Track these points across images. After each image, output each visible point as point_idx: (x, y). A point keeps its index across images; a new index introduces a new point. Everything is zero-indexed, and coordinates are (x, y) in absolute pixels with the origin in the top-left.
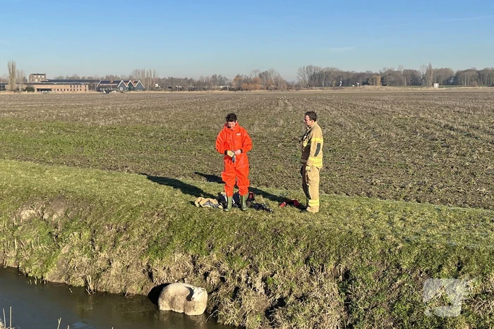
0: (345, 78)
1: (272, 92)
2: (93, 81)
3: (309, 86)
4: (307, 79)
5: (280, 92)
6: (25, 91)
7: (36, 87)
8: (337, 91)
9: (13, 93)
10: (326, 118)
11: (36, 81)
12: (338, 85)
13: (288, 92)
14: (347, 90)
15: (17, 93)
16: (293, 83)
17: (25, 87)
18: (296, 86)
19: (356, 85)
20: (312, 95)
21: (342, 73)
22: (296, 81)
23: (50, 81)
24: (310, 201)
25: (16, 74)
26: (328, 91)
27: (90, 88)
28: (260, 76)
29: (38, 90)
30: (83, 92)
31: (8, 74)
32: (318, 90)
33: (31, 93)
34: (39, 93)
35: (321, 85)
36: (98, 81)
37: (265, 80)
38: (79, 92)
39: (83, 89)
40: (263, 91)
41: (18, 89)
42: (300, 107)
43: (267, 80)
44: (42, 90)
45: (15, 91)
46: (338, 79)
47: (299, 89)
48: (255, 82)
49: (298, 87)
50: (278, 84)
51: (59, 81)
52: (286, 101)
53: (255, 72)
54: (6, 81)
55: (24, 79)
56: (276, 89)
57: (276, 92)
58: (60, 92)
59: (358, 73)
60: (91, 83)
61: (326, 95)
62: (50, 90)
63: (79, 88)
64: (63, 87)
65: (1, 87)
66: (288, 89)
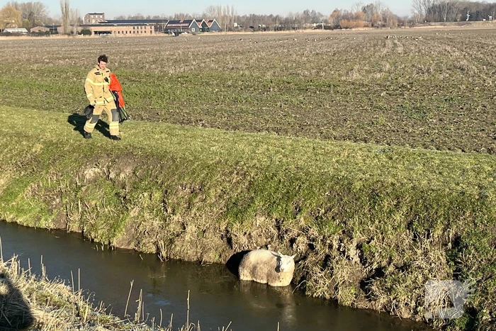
0: (474, 10)
1: (379, 30)
2: (160, 21)
3: (427, 21)
4: (424, 12)
5: (389, 29)
6: (80, 34)
7: (93, 29)
8: (463, 28)
9: (66, 37)
10: (445, 61)
11: (93, 22)
12: (464, 19)
13: (399, 29)
14: (477, 25)
15: (71, 37)
16: (406, 17)
17: (80, 29)
18: (410, 22)
19: (487, 19)
20: (431, 32)
21: (471, 3)
22: (410, 16)
23: (109, 22)
25: (70, 13)
26: (452, 26)
27: (156, 29)
28: (364, 10)
29: (96, 33)
30: (148, 34)
31: (61, 15)
32: (437, 26)
33: (87, 36)
34: (97, 36)
35: (441, 20)
36: (166, 21)
37: (370, 16)
38: (144, 34)
39: (148, 31)
40: (367, 29)
41: (72, 33)
42: (413, 48)
43: (373, 15)
44: (100, 33)
45: (69, 35)
46: (464, 11)
47: (413, 25)
48: (357, 17)
49: (412, 23)
50: (386, 20)
51: (120, 22)
52: (396, 41)
53: (358, 5)
54: (57, 22)
55: (79, 20)
56: (384, 26)
57: (384, 30)
58: (121, 35)
59: (490, 4)
60: (158, 24)
61: (448, 32)
62: (109, 32)
63: (143, 30)
64: (124, 28)
65: (53, 30)
66: (399, 25)
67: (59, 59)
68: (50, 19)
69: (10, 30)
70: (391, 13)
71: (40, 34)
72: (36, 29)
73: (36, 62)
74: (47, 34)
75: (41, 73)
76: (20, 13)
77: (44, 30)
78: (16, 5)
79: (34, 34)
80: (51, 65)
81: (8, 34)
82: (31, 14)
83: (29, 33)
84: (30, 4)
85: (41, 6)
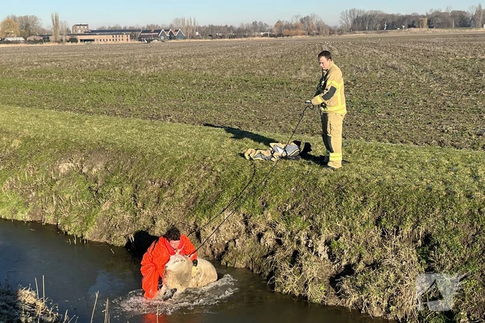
0: (390, 21)
1: (314, 38)
2: (135, 31)
3: (352, 30)
4: (350, 23)
5: (322, 37)
6: (68, 42)
7: (79, 38)
8: (382, 35)
9: (57, 44)
11: (79, 32)
12: (382, 28)
13: (331, 37)
14: (392, 33)
15: (61, 44)
16: (336, 27)
17: (68, 38)
18: (339, 31)
19: (401, 28)
20: (356, 39)
21: (388, 15)
22: (339, 26)
23: (93, 31)
24: (331, 155)
25: (60, 24)
26: (372, 34)
27: (131, 38)
28: (302, 21)
29: (81, 40)
30: (125, 41)
31: (52, 26)
32: (361, 34)
33: (74, 44)
34: (83, 43)
35: (364, 29)
36: (139, 30)
37: (307, 26)
38: (121, 42)
39: (125, 39)
40: (304, 36)
41: (62, 40)
42: (346, 51)
43: (309, 25)
44: (85, 40)
45: (59, 42)
46: (382, 22)
47: (342, 33)
48: (296, 27)
49: (340, 31)
50: (320, 29)
51: (102, 31)
52: (330, 46)
53: (297, 17)
54: (50, 32)
55: (68, 30)
56: (318, 34)
57: (318, 37)
58: (102, 43)
59: (403, 16)
60: (133, 33)
61: (371, 39)
62: (93, 40)
63: (121, 38)
64: (105, 37)
65: (46, 39)
66: (330, 34)
67: (46, 61)
68: (43, 30)
69: (10, 39)
70: (323, 23)
71: (35, 42)
72: (31, 38)
73: (26, 65)
74: (41, 41)
75: (28, 74)
76: (18, 24)
77: (38, 38)
78: (14, 18)
79: (30, 42)
80: (39, 67)
81: (8, 42)
82: (27, 25)
83: (26, 42)
84: (26, 17)
85: (35, 18)
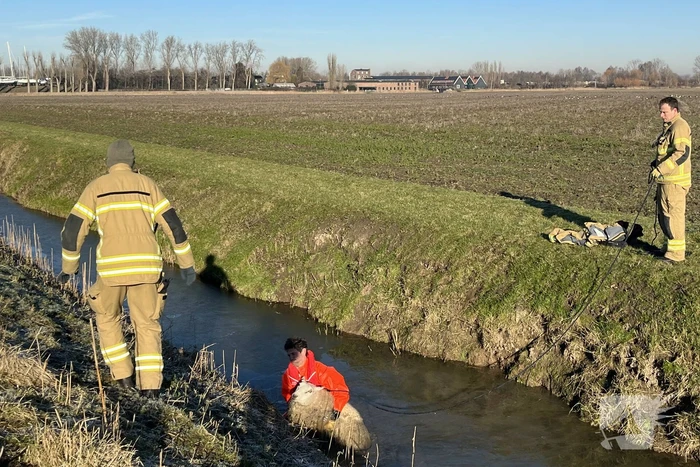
1: (657, 90)
2: (426, 77)
5: (668, 89)
6: (345, 90)
7: (358, 85)
9: (332, 92)
11: (359, 78)
13: (679, 90)
15: (336, 93)
16: (687, 76)
17: (345, 85)
18: (691, 81)
22: (692, 75)
23: (374, 78)
24: (670, 242)
25: (337, 69)
27: (420, 87)
28: (641, 68)
29: (361, 88)
30: (413, 90)
31: (328, 71)
33: (352, 92)
34: (362, 92)
36: (430, 77)
37: (647, 74)
38: (408, 91)
39: (412, 88)
40: (643, 88)
41: (338, 88)
43: (651, 73)
44: (365, 89)
45: (334, 90)
47: (695, 85)
48: (633, 75)
49: (694, 82)
50: (666, 78)
51: (385, 78)
53: (634, 63)
54: (325, 77)
55: (346, 76)
56: (662, 85)
57: (662, 89)
58: (386, 91)
60: (422, 80)
62: (374, 88)
63: (408, 86)
64: (389, 85)
65: (320, 85)
66: (679, 85)
67: (316, 112)
68: (318, 75)
69: (279, 85)
70: (671, 71)
71: (308, 89)
72: (303, 85)
73: (293, 115)
74: (314, 89)
75: (293, 125)
76: (289, 68)
77: (311, 85)
78: (286, 61)
79: (301, 89)
80: (306, 118)
81: (277, 89)
82: (300, 69)
83: (297, 88)
84: (299, 59)
85: (309, 61)
